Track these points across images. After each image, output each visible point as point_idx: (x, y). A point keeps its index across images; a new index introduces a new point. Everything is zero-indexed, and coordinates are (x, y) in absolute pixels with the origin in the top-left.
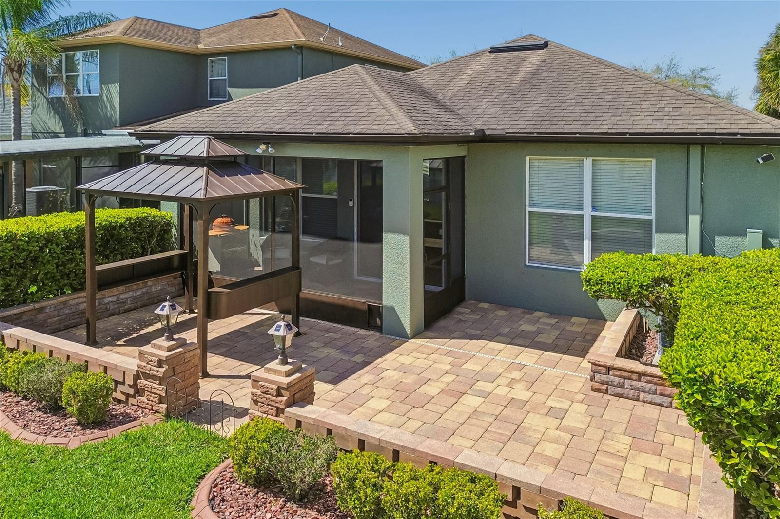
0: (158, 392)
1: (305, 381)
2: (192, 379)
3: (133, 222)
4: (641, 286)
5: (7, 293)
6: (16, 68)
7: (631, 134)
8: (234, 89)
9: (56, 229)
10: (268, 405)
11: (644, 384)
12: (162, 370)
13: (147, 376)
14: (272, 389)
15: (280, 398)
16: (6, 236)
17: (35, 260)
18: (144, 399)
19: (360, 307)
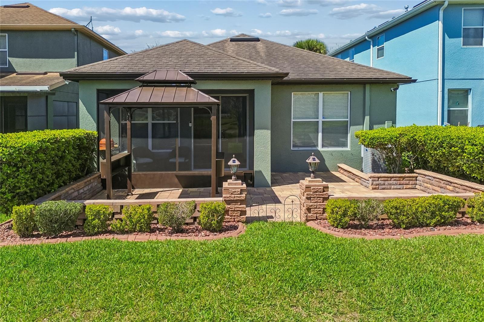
0: (241, 209)
10: (318, 198)
12: (243, 195)
14: (320, 189)
18: (228, 216)
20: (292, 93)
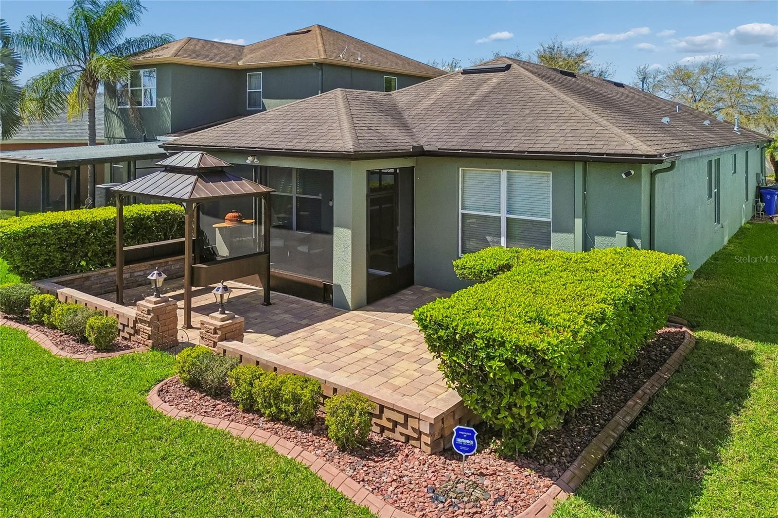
0: (148, 332)
2: (172, 325)
3: (157, 215)
5: (63, 265)
6: (91, 84)
7: (529, 152)
8: (267, 100)
9: (98, 219)
10: (209, 340)
12: (150, 317)
13: (142, 321)
14: (211, 329)
15: (216, 335)
17: (83, 241)
18: (140, 337)
19: (318, 285)
20: (460, 169)
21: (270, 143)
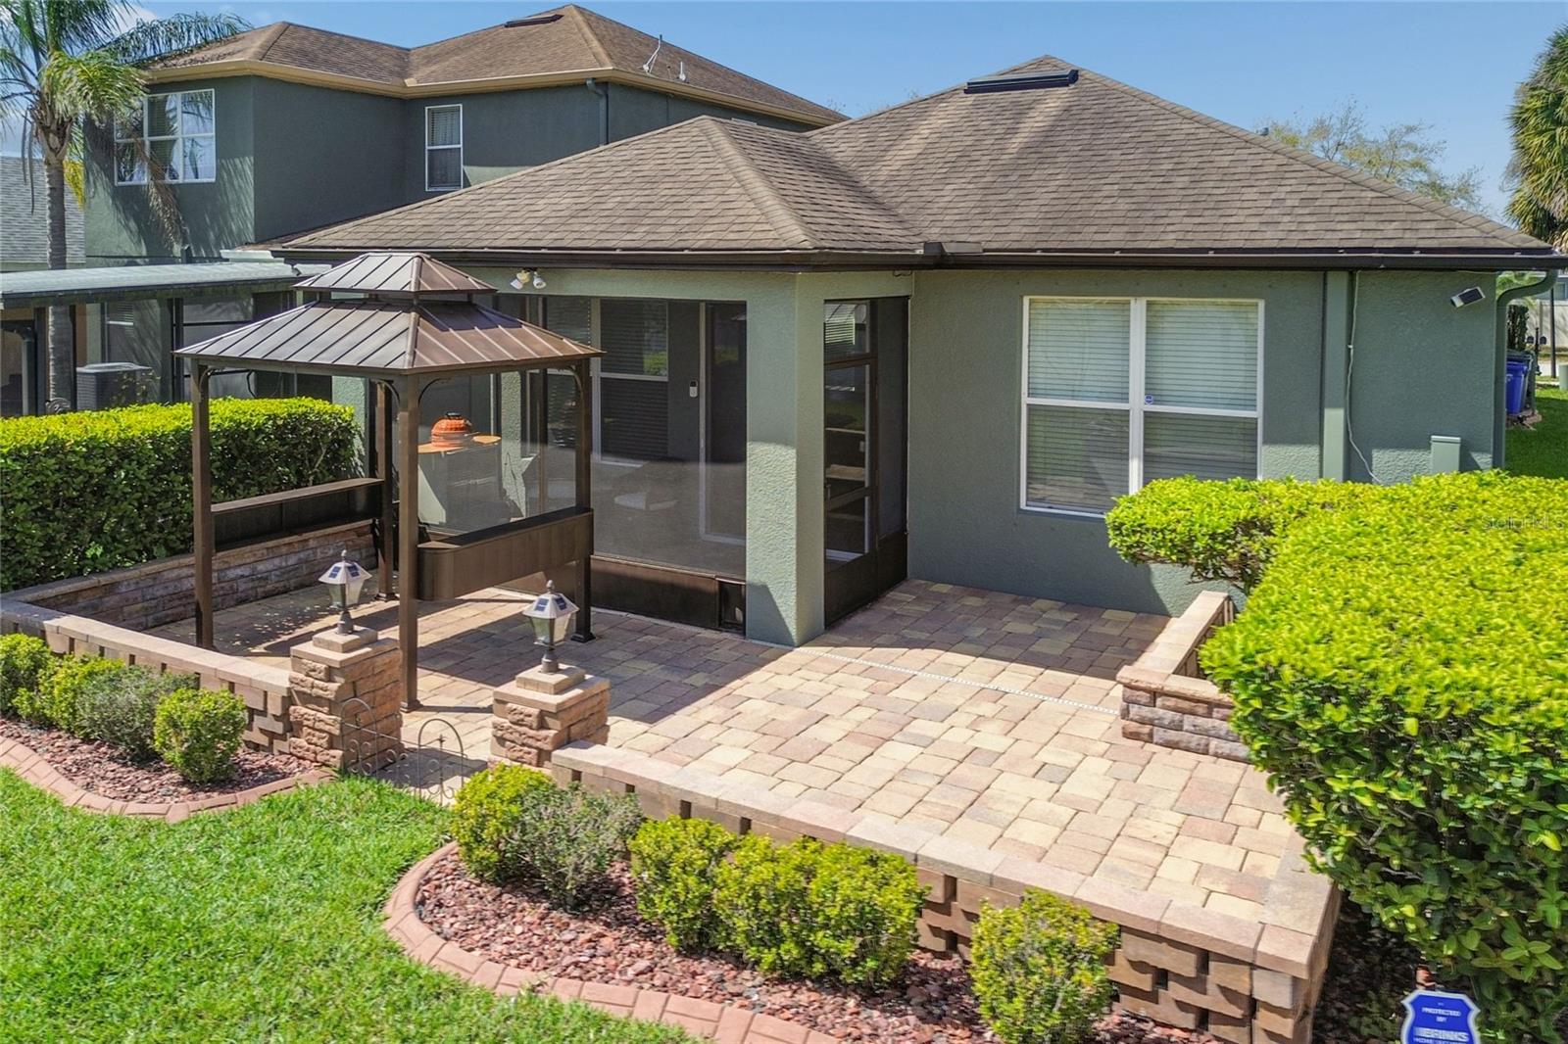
0: (327, 728)
1: (589, 704)
2: (388, 706)
4: (1213, 536)
5: (48, 554)
6: (54, 127)
7: (1217, 250)
8: (475, 168)
9: (138, 434)
10: (523, 745)
11: (1217, 723)
13: (307, 699)
14: (530, 716)
15: (544, 733)
16: (46, 444)
17: (100, 491)
18: (302, 742)
19: (703, 585)
20: (1026, 300)
21: (576, 235)
